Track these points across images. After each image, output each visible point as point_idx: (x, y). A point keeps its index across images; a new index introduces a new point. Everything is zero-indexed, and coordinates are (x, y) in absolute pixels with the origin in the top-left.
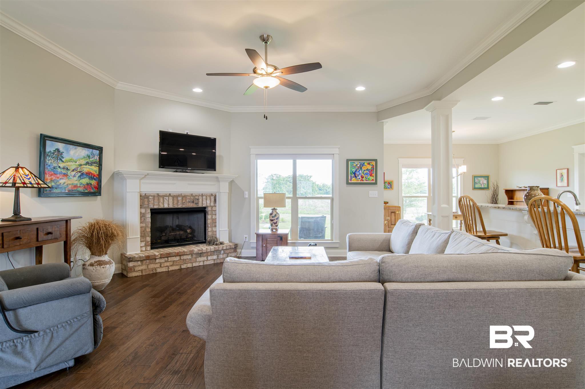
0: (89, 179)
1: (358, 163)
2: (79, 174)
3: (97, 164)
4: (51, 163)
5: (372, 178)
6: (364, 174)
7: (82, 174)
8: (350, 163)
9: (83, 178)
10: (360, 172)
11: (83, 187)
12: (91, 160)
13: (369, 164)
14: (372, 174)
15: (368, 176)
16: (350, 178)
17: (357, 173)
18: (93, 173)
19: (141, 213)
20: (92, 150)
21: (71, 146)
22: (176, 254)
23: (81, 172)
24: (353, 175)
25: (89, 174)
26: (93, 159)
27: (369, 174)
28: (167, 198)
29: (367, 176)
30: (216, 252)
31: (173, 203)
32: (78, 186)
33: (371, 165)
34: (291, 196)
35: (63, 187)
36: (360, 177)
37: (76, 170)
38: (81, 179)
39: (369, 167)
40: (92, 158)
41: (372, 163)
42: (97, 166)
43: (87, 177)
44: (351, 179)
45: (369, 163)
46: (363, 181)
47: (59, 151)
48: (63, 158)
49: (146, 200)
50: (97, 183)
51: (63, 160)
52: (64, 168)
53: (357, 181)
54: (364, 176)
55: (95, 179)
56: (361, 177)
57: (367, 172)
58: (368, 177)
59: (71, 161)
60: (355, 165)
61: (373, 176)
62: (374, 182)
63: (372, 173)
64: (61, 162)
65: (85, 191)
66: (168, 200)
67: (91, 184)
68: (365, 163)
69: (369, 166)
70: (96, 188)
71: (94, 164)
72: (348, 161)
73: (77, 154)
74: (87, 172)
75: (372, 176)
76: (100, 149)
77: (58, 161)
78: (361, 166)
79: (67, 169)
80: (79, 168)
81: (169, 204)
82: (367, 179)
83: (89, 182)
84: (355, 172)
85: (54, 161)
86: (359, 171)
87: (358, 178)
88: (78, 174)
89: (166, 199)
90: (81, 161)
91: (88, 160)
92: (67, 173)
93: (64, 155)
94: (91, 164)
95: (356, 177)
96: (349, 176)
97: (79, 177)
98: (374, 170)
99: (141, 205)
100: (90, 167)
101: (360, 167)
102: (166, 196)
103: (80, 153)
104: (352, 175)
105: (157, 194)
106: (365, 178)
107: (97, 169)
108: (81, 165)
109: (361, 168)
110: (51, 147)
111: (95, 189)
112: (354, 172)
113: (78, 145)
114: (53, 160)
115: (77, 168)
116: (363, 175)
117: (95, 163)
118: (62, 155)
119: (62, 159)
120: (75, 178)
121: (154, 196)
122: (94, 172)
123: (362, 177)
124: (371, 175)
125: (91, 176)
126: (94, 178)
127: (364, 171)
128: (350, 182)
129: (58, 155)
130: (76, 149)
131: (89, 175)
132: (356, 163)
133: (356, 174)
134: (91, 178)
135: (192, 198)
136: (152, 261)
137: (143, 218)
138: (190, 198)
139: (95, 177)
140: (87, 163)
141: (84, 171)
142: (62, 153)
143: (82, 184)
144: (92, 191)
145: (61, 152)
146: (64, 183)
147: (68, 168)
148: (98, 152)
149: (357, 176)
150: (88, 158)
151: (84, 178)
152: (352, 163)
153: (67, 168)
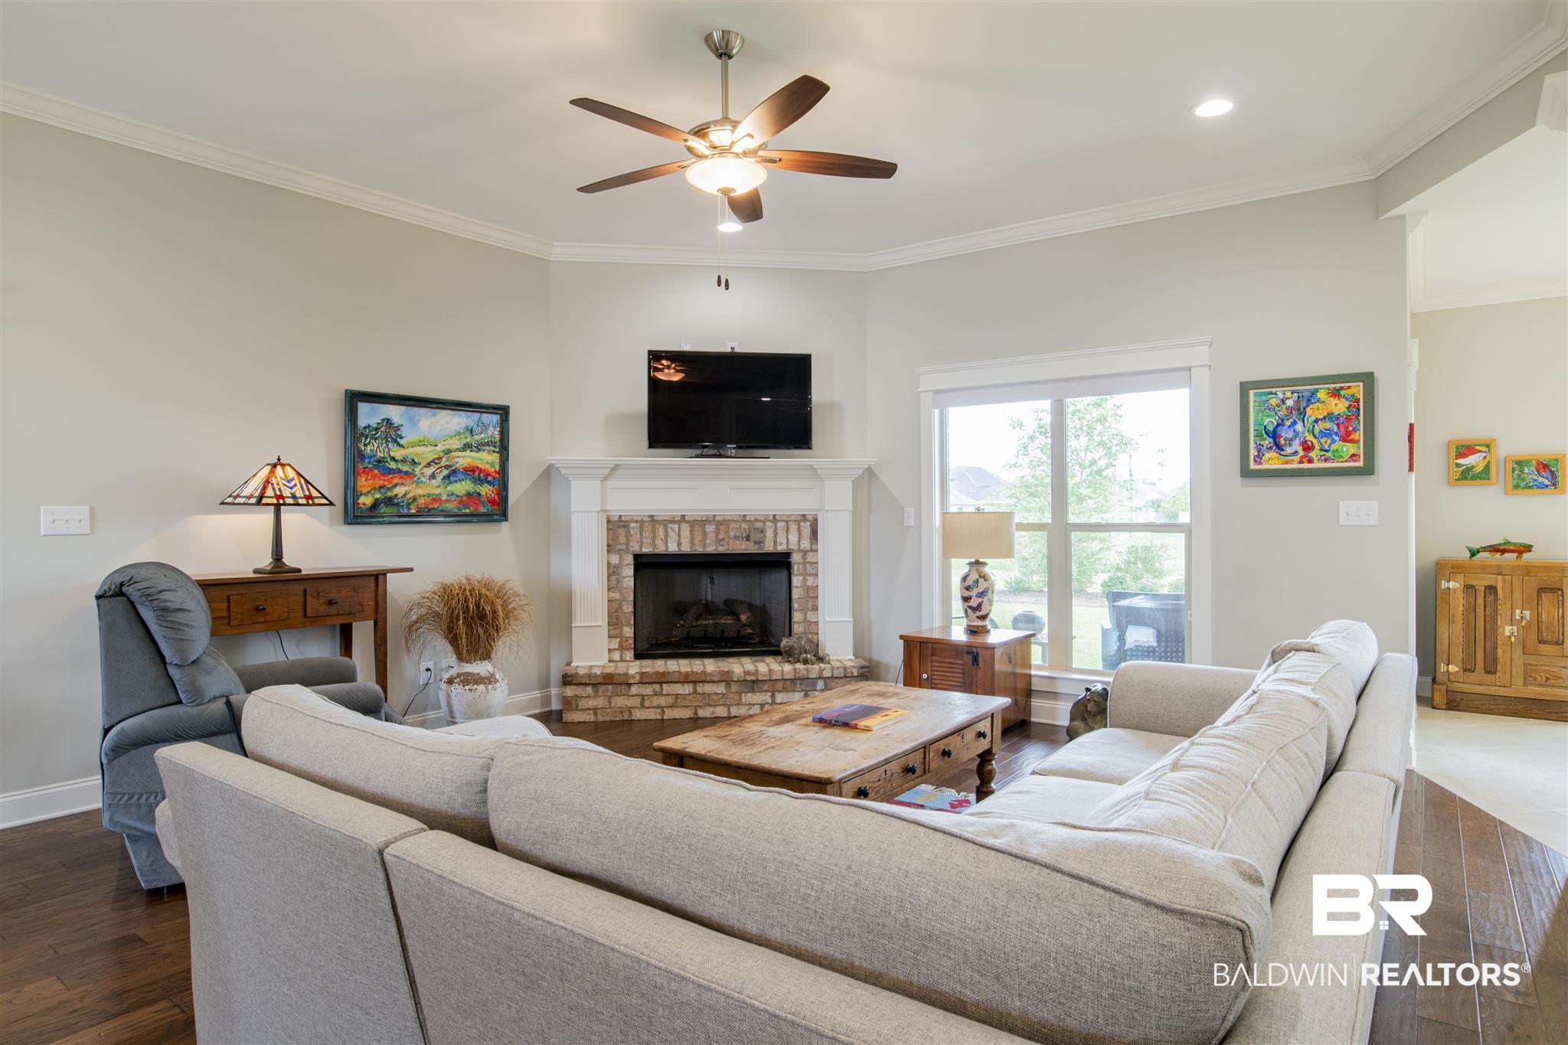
0: (474, 482)
1: (1288, 394)
2: (446, 472)
3: (495, 447)
4: (371, 450)
5: (1350, 449)
6: (1315, 437)
7: (454, 472)
8: (1255, 395)
9: (456, 482)
10: (1299, 427)
11: (455, 503)
12: (477, 437)
13: (1335, 394)
14: (1349, 433)
15: (1334, 441)
16: (1253, 452)
17: (1285, 433)
18: (483, 467)
19: (609, 564)
20: (478, 415)
21: (422, 411)
22: (682, 677)
23: (451, 466)
24: (1268, 441)
25: (473, 471)
26: (483, 435)
27: (1336, 434)
28: (676, 526)
29: (1329, 441)
30: (801, 684)
31: (692, 540)
32: (444, 499)
33: (1347, 399)
34: (1047, 518)
35: (403, 502)
36: (1296, 446)
37: (437, 464)
38: (450, 483)
39: (1336, 405)
40: (481, 433)
41: (1349, 387)
42: (494, 451)
43: (466, 479)
44: (1259, 458)
45: (1335, 388)
46: (1310, 461)
47: (391, 424)
48: (402, 438)
49: (622, 531)
50: (495, 492)
51: (401, 442)
52: (404, 461)
53: (1286, 463)
54: (1315, 441)
55: (489, 483)
56: (1300, 449)
57: (1328, 425)
58: (1334, 447)
59: (421, 443)
60: (1273, 401)
61: (1357, 442)
62: (1360, 464)
63: (1351, 429)
64: (396, 448)
65: (463, 511)
66: (677, 531)
67: (479, 494)
68: (1317, 391)
69: (1334, 401)
70: (493, 502)
71: (487, 448)
72: (1245, 388)
73: (439, 427)
74: (468, 466)
75: (1352, 441)
76: (503, 411)
77: (390, 445)
78: (1303, 404)
79: (414, 463)
80: (444, 459)
81: (679, 544)
82: (1329, 454)
83: (472, 490)
84: (1275, 430)
85: (378, 447)
86: (1295, 423)
87: (1289, 450)
88: (440, 472)
89: (672, 529)
90: (450, 441)
91: (468, 440)
92: (413, 470)
93: (403, 432)
94: (477, 447)
95: (1279, 448)
96: (1252, 445)
97: (444, 478)
98: (1361, 417)
99: (608, 545)
100: (474, 454)
101: (1299, 409)
102: (674, 522)
103: (447, 423)
104: (1262, 443)
105: (650, 516)
106: (1321, 450)
107: (495, 458)
108: (448, 452)
109: (1302, 414)
110: (369, 415)
111: (489, 504)
112: (1271, 429)
113: (441, 406)
114: (376, 445)
115: (440, 458)
116: (1310, 437)
117: (490, 445)
118: (399, 433)
119: (399, 440)
120: (434, 481)
121: (642, 522)
122: (487, 467)
123: (1307, 448)
124: (1346, 438)
125: (479, 474)
126: (486, 479)
127: (1316, 421)
128: (1253, 466)
129: (390, 432)
130: (434, 415)
131: (472, 472)
132: (1281, 396)
133: (1280, 436)
134: (480, 480)
135: (744, 526)
136: (621, 690)
137: (613, 578)
138: (740, 525)
139: (489, 478)
140: (465, 445)
141: (457, 465)
142: (398, 428)
143: (453, 494)
144: (482, 510)
145: (396, 425)
146: (405, 495)
147: (416, 460)
148: (496, 418)
149: (1283, 442)
150: (468, 434)
151: (460, 480)
152: (1261, 394)
153: (413, 460)
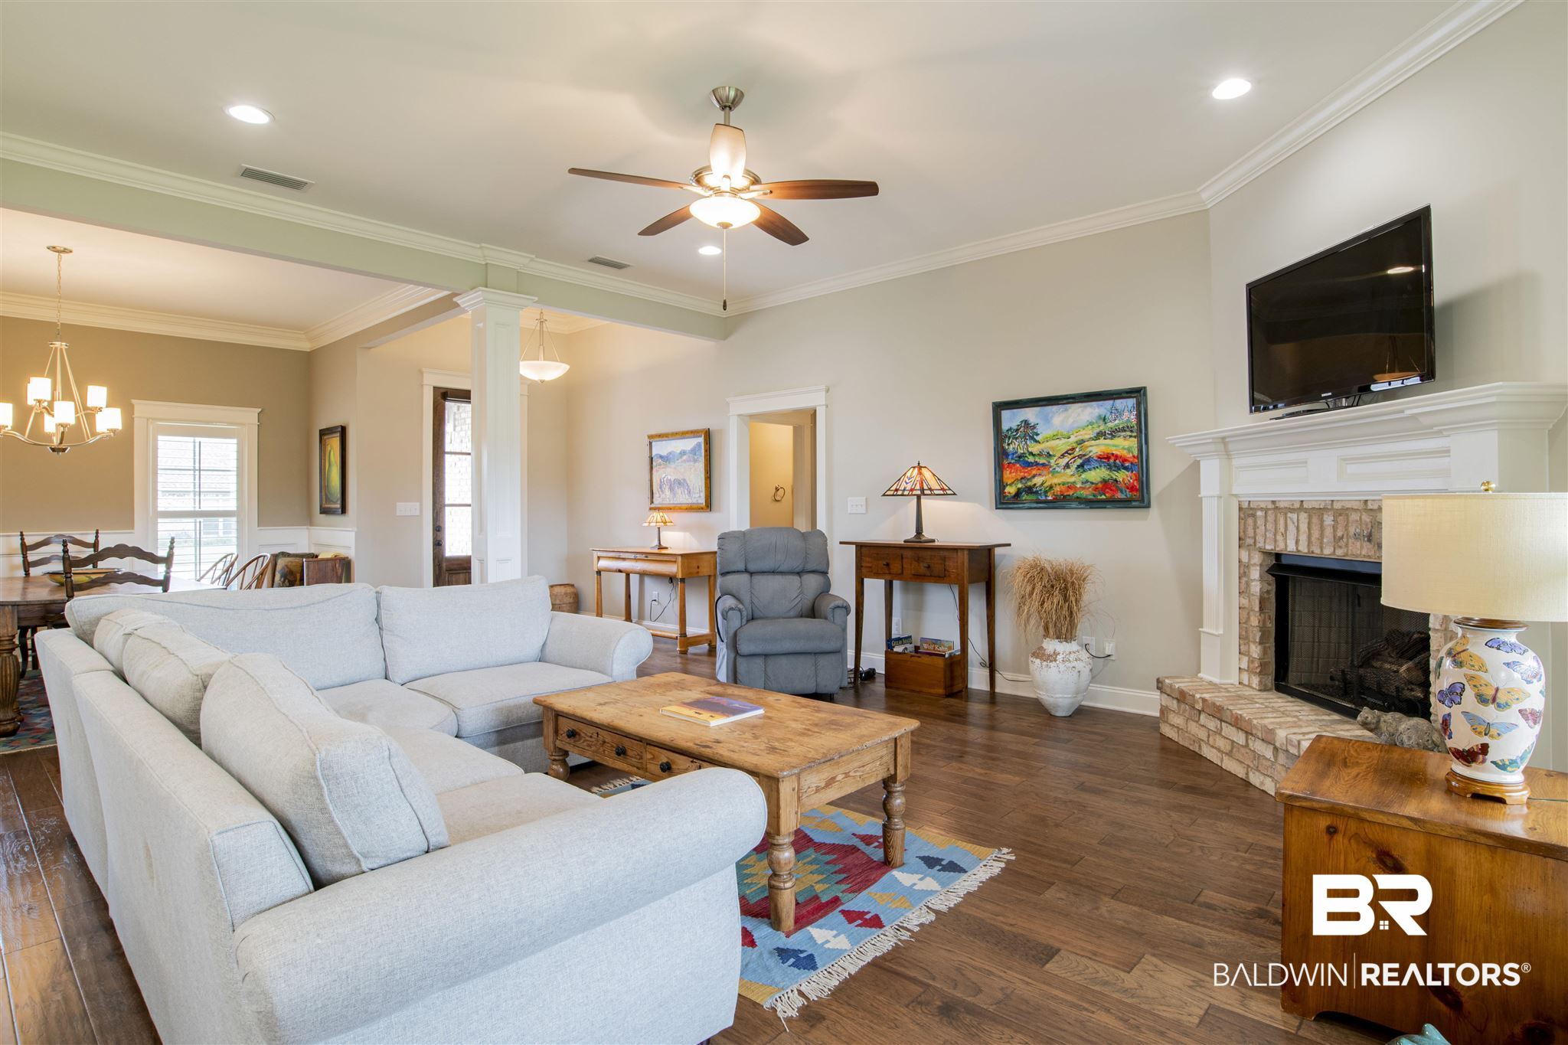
0: (1110, 468)
2: (1079, 461)
3: (1131, 431)
4: (1014, 448)
7: (1088, 461)
9: (1090, 470)
11: (1090, 489)
12: (1110, 425)
18: (1119, 453)
19: (1240, 562)
20: (1111, 402)
21: (1055, 408)
23: (1084, 455)
25: (1108, 458)
26: (1117, 422)
28: (1294, 516)
31: (1310, 537)
32: (1078, 486)
35: (1041, 490)
37: (1070, 454)
38: (1084, 471)
40: (1115, 420)
42: (1131, 436)
43: (1101, 466)
47: (1028, 424)
48: (1037, 435)
49: (1250, 521)
50: (1134, 477)
51: (1037, 438)
52: (1040, 455)
55: (1126, 468)
59: (1055, 437)
64: (1033, 444)
65: (1099, 497)
66: (1296, 524)
67: (1116, 481)
70: (1132, 489)
71: (1123, 434)
73: (1071, 420)
74: (1102, 453)
76: (1140, 394)
77: (1028, 442)
79: (1049, 455)
80: (1077, 450)
81: (1297, 542)
83: (1108, 477)
85: (1019, 445)
88: (1074, 461)
89: (1291, 519)
90: (1082, 432)
91: (1101, 428)
92: (1049, 462)
93: (1039, 429)
94: (1111, 434)
97: (1078, 467)
99: (1240, 539)
100: (1108, 442)
102: (1292, 510)
103: (1079, 415)
105: (1273, 502)
107: (1133, 443)
108: (1081, 442)
110: (1011, 420)
111: (1128, 490)
113: (1071, 400)
114: (1017, 444)
115: (1073, 449)
117: (1125, 431)
118: (1035, 431)
119: (1035, 437)
120: (1068, 471)
121: (1266, 510)
122: (1124, 453)
125: (1115, 460)
126: (1122, 465)
129: (1028, 431)
130: (1066, 410)
131: (1108, 460)
134: (1115, 466)
135: (1366, 518)
137: (1244, 580)
138: (1361, 518)
139: (1127, 464)
140: (1098, 434)
141: (1091, 454)
142: (1034, 427)
143: (1087, 481)
144: (1120, 496)
145: (1032, 425)
146: (1042, 484)
147: (1051, 453)
148: (1132, 402)
150: (1101, 422)
151: (1094, 468)
153: (1048, 453)
